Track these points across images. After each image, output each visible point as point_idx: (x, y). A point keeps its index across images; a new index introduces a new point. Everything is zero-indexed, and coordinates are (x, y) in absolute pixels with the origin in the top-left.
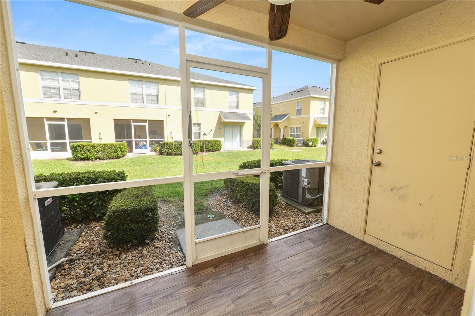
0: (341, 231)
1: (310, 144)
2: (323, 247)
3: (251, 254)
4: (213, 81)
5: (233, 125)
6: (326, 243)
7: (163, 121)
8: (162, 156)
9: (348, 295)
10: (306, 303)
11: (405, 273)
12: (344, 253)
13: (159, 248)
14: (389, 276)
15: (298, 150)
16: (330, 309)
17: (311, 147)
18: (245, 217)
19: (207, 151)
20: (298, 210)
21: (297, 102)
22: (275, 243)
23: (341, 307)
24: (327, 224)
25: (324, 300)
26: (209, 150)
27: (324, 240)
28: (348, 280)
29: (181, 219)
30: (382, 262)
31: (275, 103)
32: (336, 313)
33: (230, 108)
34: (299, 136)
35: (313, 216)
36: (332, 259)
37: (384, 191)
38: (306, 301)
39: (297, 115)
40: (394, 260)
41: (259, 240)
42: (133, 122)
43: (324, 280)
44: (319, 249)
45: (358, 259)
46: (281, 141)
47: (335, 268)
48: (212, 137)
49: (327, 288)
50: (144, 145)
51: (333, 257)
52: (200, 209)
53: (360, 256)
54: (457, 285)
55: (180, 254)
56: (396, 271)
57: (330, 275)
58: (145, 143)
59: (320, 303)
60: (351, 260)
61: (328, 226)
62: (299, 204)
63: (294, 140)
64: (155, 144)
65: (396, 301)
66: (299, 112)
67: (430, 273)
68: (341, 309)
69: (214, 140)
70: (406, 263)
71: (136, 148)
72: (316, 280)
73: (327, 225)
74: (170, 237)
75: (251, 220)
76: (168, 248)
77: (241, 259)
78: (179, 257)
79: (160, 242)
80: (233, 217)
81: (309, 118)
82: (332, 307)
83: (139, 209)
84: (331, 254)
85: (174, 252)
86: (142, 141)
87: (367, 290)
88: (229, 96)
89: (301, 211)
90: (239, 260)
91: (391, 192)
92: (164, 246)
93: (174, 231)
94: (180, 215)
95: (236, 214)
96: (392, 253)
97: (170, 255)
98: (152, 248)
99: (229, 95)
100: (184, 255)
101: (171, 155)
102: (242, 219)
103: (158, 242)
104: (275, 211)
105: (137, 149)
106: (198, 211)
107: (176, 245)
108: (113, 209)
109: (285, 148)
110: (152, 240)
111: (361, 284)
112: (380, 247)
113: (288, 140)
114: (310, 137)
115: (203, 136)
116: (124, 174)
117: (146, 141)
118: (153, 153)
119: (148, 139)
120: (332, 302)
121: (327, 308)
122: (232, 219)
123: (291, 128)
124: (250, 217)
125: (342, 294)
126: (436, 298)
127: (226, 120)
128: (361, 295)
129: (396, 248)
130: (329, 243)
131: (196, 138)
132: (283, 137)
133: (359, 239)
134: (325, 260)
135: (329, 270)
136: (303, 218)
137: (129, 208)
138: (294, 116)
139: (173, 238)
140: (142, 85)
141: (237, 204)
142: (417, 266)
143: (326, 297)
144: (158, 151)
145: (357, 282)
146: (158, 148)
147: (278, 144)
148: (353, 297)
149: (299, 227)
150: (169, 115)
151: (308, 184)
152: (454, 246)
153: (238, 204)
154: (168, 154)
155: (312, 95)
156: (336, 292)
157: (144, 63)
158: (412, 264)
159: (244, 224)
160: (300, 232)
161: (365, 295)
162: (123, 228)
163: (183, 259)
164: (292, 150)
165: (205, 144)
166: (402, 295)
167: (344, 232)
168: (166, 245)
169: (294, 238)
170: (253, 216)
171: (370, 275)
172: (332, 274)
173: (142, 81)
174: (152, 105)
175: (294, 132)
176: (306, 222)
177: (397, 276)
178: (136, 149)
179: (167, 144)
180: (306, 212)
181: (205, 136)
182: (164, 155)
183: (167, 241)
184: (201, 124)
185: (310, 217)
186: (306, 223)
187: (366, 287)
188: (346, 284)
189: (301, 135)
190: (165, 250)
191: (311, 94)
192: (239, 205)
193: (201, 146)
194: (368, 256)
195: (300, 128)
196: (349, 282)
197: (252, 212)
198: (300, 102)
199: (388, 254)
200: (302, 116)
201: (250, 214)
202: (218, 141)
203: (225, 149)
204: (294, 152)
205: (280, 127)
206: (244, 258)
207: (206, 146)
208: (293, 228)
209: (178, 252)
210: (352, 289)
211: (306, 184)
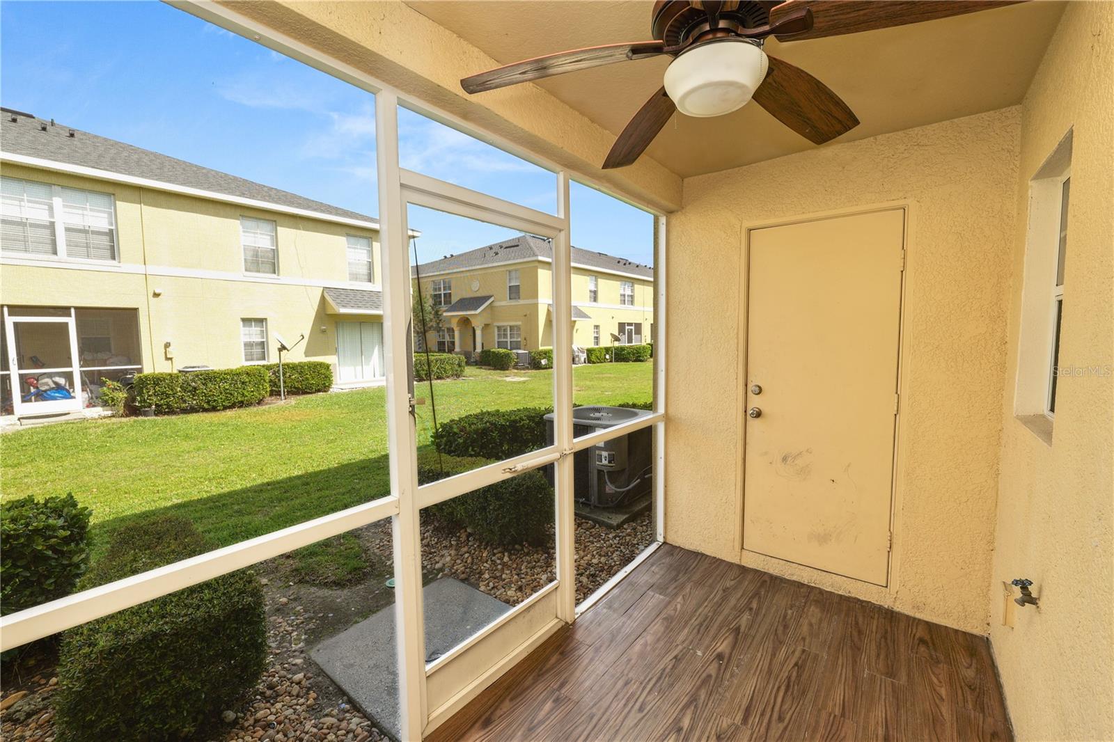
0: (695, 552)
1: (543, 362)
2: (683, 596)
3: (553, 660)
4: (299, 206)
5: (360, 323)
6: (682, 587)
7: (136, 310)
8: (140, 418)
9: (773, 688)
10: (719, 736)
11: (828, 610)
12: (724, 599)
13: (279, 723)
14: (811, 625)
15: (521, 377)
16: (763, 729)
17: (546, 368)
18: (485, 564)
19: (289, 393)
20: (596, 521)
21: (510, 272)
22: (589, 614)
23: (777, 718)
24: (665, 543)
25: (744, 716)
26: (295, 391)
27: (676, 581)
28: (759, 655)
29: (305, 611)
30: (787, 601)
31: (458, 270)
32: (777, 735)
33: (350, 280)
34: (516, 346)
35: (629, 531)
36: (712, 619)
37: (771, 463)
38: (716, 730)
39: (510, 299)
40: (802, 590)
41: (557, 617)
42: (9, 315)
43: (722, 671)
44: (679, 603)
45: (751, 606)
46: (478, 359)
47: (726, 637)
48: (304, 356)
49: (734, 686)
50: (59, 387)
51: (710, 614)
52: (355, 569)
53: (751, 597)
54: (898, 610)
55: (356, 720)
56: (814, 613)
57: (727, 656)
58: (62, 381)
59: (741, 724)
60: (741, 612)
61: (669, 549)
62: (592, 508)
63: (508, 354)
64: (109, 382)
65: (844, 670)
66: (514, 292)
67: (859, 600)
68: (780, 722)
69: (309, 362)
70: (821, 592)
71: (25, 399)
72: (709, 676)
73: (667, 547)
74: (300, 676)
75: (503, 569)
76: (308, 715)
77: (535, 681)
78: (359, 730)
79: (273, 704)
80: (455, 573)
81: (536, 306)
82: (764, 724)
83: (204, 619)
84: (704, 608)
85: (334, 720)
86: (50, 375)
87: (796, 664)
88: (348, 249)
89: (602, 524)
90: (534, 683)
91: (783, 464)
92: (291, 711)
93: (303, 655)
94: (295, 600)
95: (459, 561)
96: (795, 577)
97: (326, 734)
98: (254, 732)
99: (347, 246)
100: (369, 720)
101: (171, 412)
102: (481, 573)
103: (268, 705)
104: (547, 535)
105: (30, 401)
106: (350, 577)
107: (327, 695)
108: (102, 643)
109: (490, 374)
110: (245, 705)
111: (782, 655)
112: (771, 571)
113: (496, 355)
114: (541, 348)
115: (278, 353)
116: (74, 505)
117: (69, 376)
118: (98, 411)
119: (76, 369)
120: (759, 712)
121: (757, 730)
122: (454, 578)
123: (499, 328)
124: (498, 562)
125: (765, 688)
126: (886, 642)
127: (343, 311)
128: (793, 679)
129: (800, 567)
130: (689, 586)
131: (252, 360)
132: (483, 348)
133: (732, 563)
134: (701, 625)
135: (718, 645)
136: (612, 538)
137: (166, 623)
138: (503, 302)
139: (310, 678)
140: (51, 198)
141: (451, 533)
142: (836, 592)
143: (744, 707)
144: (122, 404)
145: (774, 655)
146: (122, 395)
147: (473, 365)
148: (783, 688)
149: (617, 563)
150: (157, 292)
151: (610, 462)
152: (889, 546)
153: (454, 534)
154: (158, 412)
155: (540, 258)
156: (753, 688)
157: (48, 128)
158: (829, 589)
159: (491, 584)
160: (626, 574)
161: (799, 676)
162: (148, 701)
163: (375, 733)
164: (508, 379)
165: (284, 374)
166: (844, 654)
167: (703, 555)
168: (298, 707)
169: (622, 592)
170: (506, 559)
171: (784, 633)
172: (727, 652)
173: (50, 185)
174: (89, 261)
175: (505, 336)
176: (622, 547)
177: (821, 620)
178: (23, 401)
179: (157, 380)
180: (615, 524)
181: (284, 352)
182: (145, 414)
183: (294, 693)
184: (266, 319)
185: (624, 534)
186: (624, 551)
187: (792, 658)
188: (760, 667)
189: (523, 343)
190: (301, 723)
191: (537, 256)
192: (456, 536)
193: (271, 381)
194: (763, 593)
195: (518, 328)
196: (763, 659)
197: (499, 549)
198: (516, 270)
199: (788, 580)
200: (521, 302)
201: (494, 555)
202: (321, 365)
203: (341, 384)
204: (514, 383)
205: (473, 325)
206: (542, 674)
207: (288, 380)
208: (606, 567)
209: (347, 715)
210: (775, 671)
211: (605, 462)
